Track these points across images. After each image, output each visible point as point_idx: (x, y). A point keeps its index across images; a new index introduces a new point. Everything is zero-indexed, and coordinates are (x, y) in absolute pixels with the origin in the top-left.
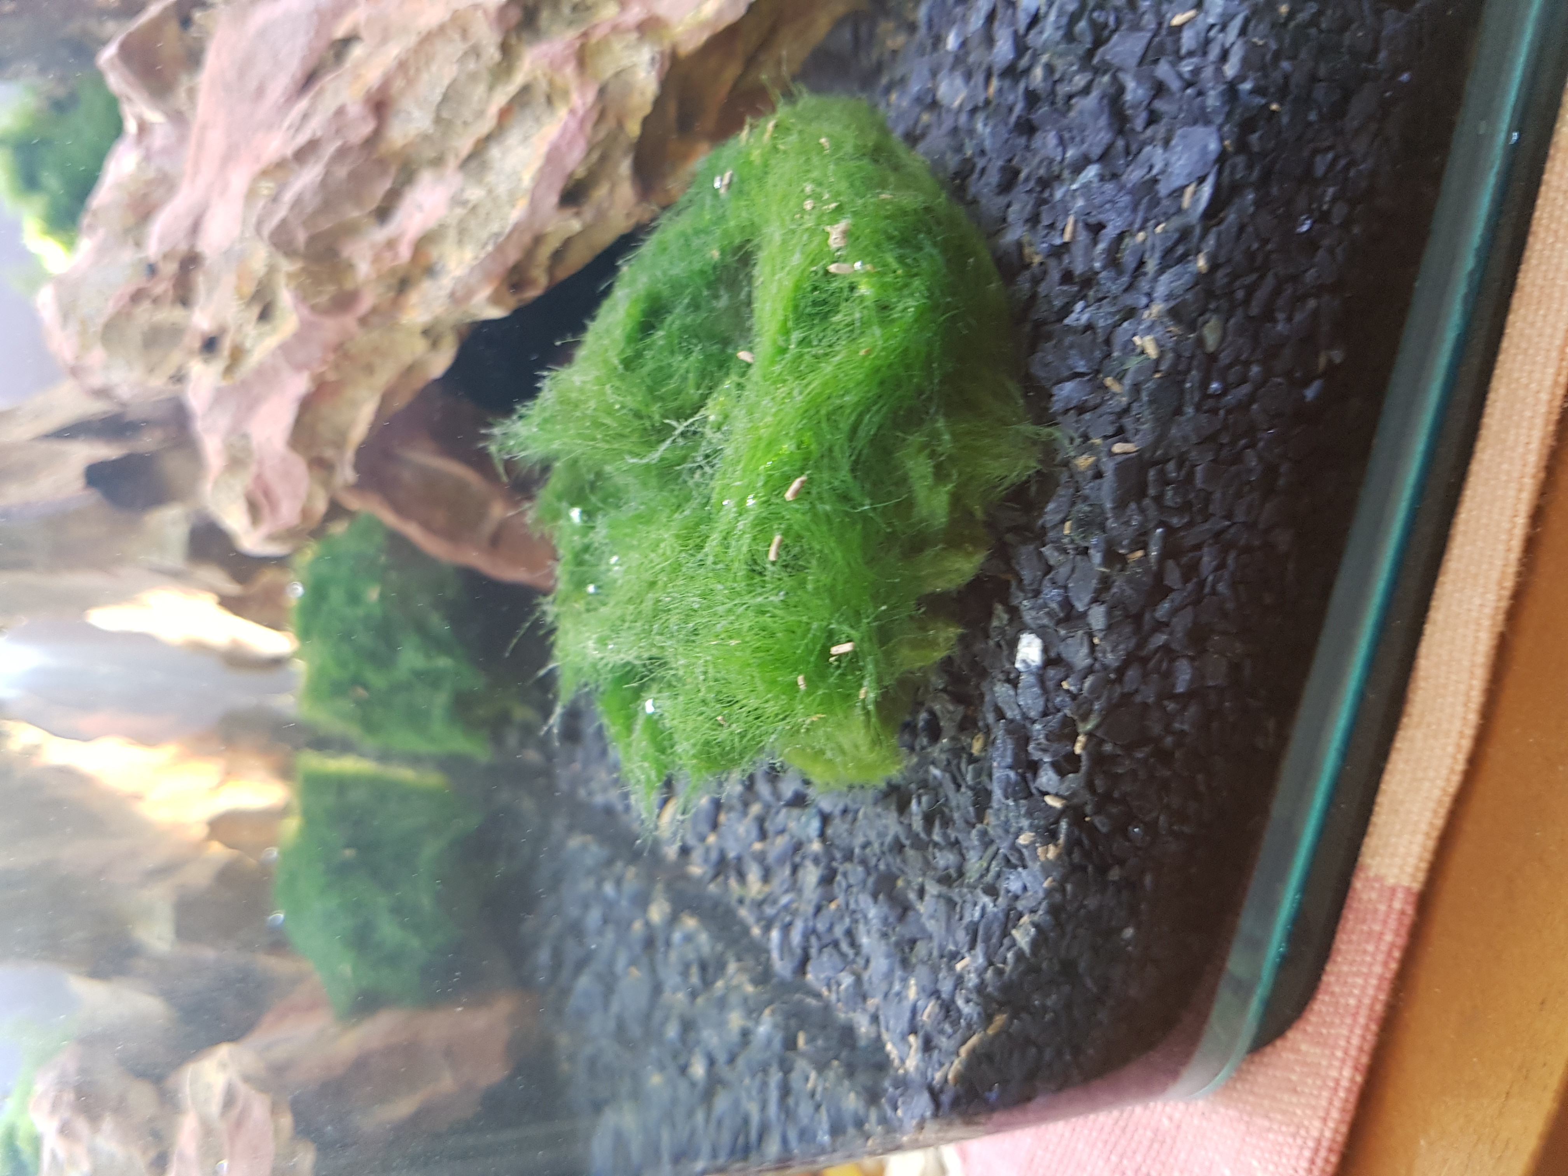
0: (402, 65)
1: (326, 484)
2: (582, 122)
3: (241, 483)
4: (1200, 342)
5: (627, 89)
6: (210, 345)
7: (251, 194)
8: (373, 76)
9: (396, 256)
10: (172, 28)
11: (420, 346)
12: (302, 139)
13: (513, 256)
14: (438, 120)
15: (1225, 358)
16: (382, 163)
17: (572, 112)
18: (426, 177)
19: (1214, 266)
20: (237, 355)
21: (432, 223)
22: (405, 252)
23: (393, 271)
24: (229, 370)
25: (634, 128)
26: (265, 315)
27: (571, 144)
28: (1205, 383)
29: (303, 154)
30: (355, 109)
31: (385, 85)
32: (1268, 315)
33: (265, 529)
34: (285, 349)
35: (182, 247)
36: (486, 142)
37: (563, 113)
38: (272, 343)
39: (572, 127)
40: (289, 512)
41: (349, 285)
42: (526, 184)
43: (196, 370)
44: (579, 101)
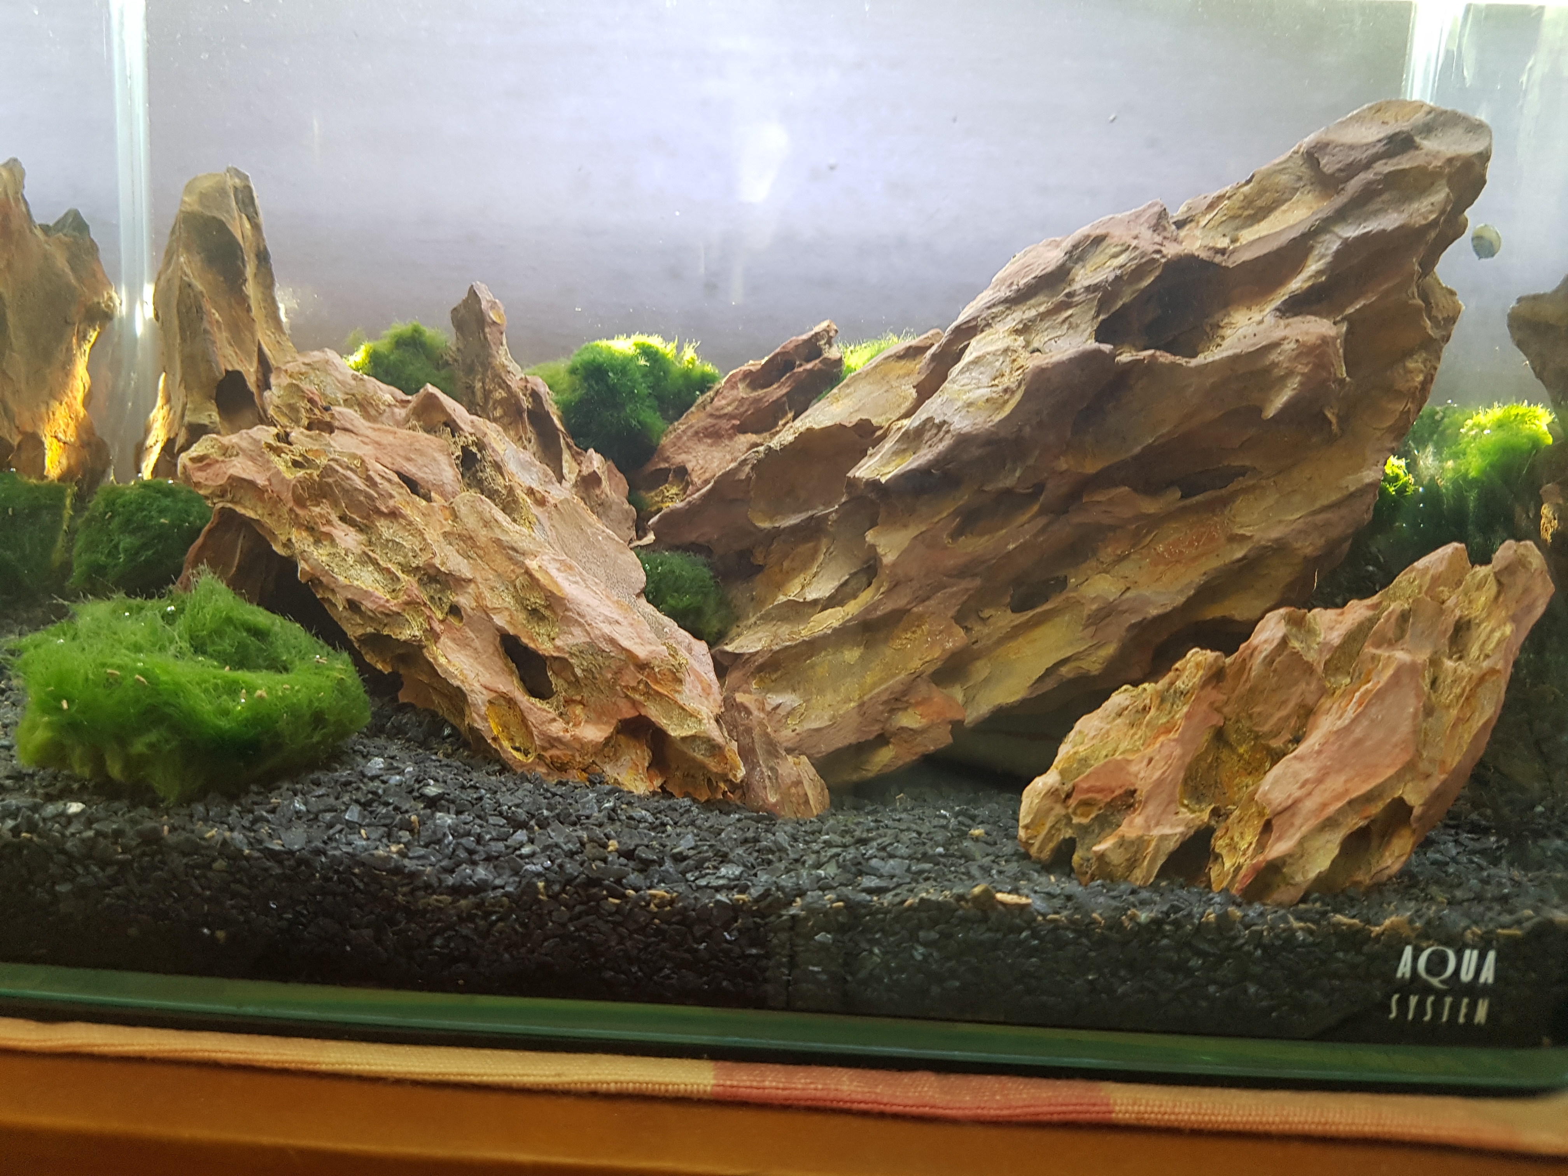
0: (410, 523)
1: (213, 495)
2: (383, 606)
3: (214, 454)
4: (214, 860)
5: (401, 626)
6: (284, 438)
7: (354, 456)
8: (407, 511)
9: (323, 525)
10: (443, 419)
11: (283, 538)
12: (378, 479)
13: (324, 579)
14: (387, 541)
15: (210, 874)
16: (368, 517)
17: (388, 601)
18: (362, 537)
19: (247, 858)
20: (278, 451)
21: (338, 541)
22: (325, 529)
23: (316, 523)
24: (270, 447)
25: (386, 632)
26: (296, 464)
27: (374, 602)
28: (197, 866)
29: (369, 480)
30: (391, 503)
31: (404, 517)
32: (234, 895)
33: (189, 464)
34: (279, 472)
35: (336, 424)
36: (375, 563)
37: (388, 597)
38: (282, 468)
39: (382, 602)
40: (198, 476)
41: (308, 503)
42: (356, 583)
43: (274, 430)
44: (394, 605)
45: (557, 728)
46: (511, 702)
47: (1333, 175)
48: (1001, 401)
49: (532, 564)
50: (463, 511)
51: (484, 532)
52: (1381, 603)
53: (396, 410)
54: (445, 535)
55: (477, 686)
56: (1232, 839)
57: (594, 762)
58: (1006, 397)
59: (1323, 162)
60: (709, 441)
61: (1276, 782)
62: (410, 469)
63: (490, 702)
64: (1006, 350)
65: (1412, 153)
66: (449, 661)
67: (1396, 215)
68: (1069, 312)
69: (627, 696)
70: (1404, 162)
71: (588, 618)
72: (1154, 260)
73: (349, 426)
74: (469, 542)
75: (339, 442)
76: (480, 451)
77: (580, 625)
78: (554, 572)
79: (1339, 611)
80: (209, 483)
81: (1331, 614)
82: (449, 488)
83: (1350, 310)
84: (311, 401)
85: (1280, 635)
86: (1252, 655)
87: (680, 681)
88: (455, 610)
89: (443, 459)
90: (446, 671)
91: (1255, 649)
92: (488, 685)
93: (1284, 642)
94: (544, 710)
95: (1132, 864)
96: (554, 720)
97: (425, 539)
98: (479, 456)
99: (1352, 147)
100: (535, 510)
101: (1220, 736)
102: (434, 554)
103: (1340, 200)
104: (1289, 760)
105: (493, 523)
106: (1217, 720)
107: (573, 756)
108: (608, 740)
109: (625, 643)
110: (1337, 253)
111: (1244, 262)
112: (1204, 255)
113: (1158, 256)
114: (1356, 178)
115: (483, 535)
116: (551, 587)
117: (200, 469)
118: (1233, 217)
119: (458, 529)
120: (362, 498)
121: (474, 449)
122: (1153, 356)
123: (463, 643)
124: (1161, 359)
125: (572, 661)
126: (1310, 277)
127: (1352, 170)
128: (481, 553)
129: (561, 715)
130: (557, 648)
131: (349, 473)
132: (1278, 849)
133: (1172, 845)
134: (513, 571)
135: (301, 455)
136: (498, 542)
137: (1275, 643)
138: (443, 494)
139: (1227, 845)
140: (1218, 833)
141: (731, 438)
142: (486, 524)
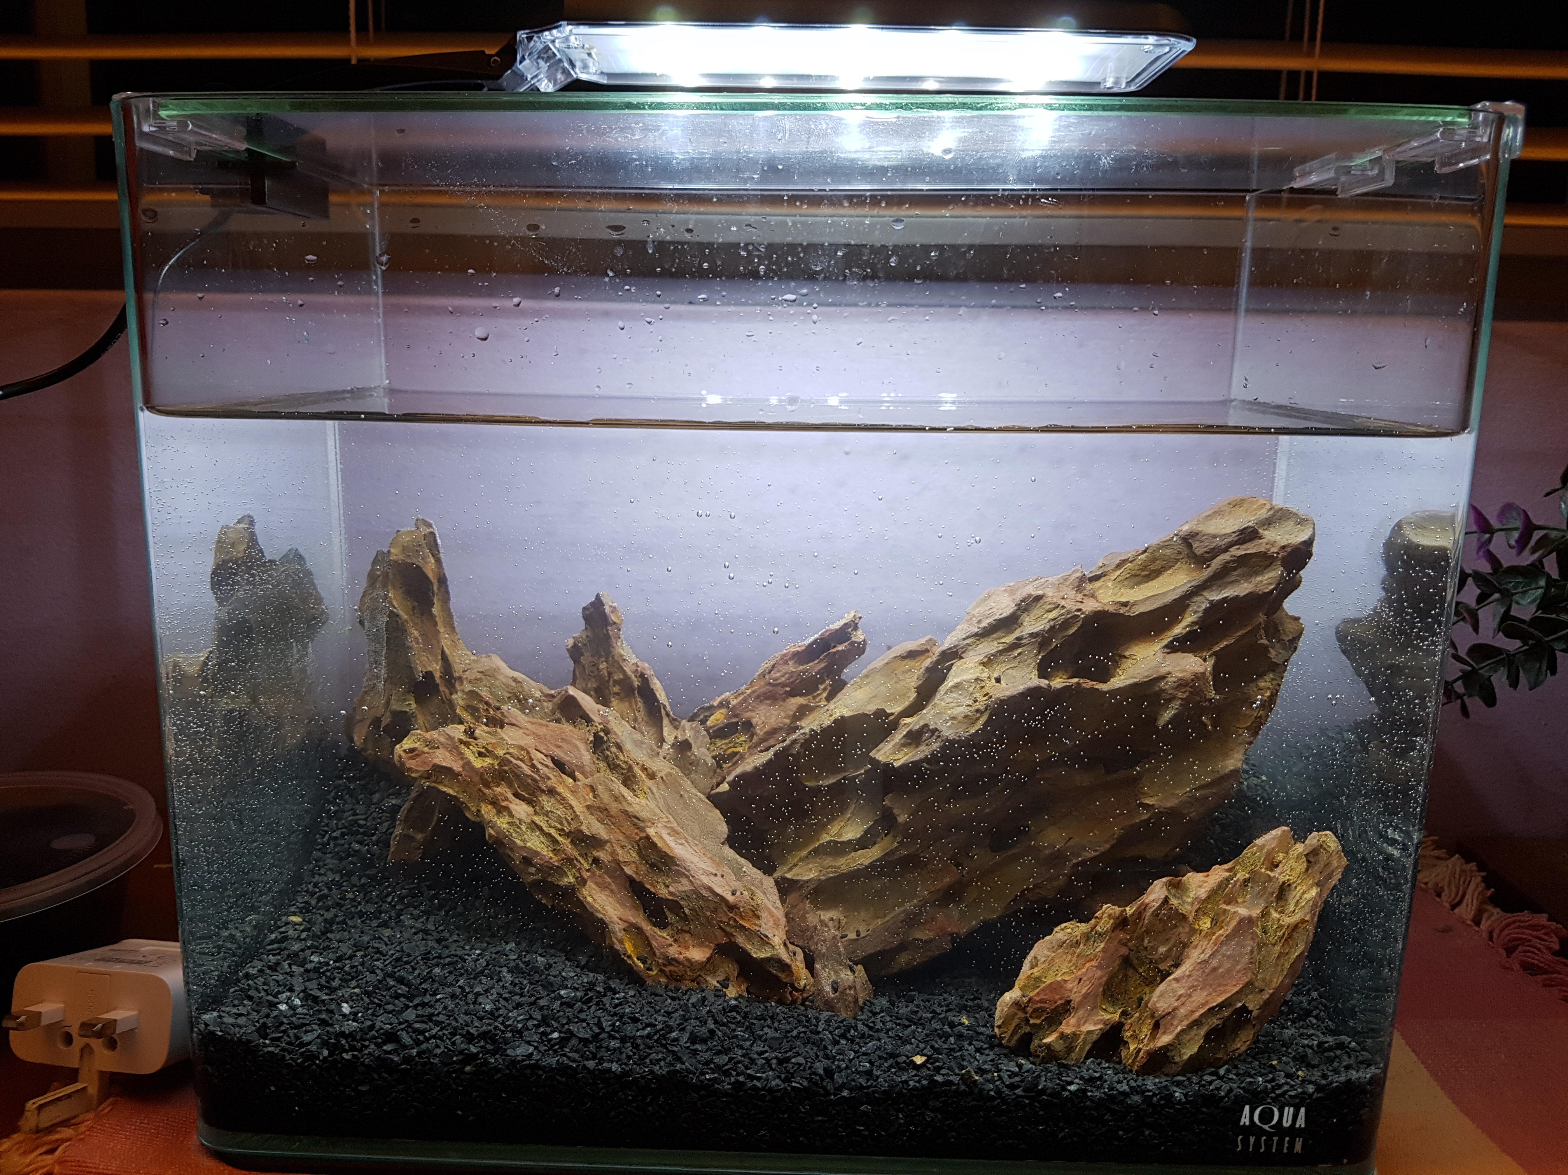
2: (547, 862)
6: (470, 733)
20: (468, 745)
22: (504, 804)
23: (498, 799)
26: (480, 754)
35: (506, 720)
36: (540, 829)
37: (551, 855)
38: (472, 758)
39: (547, 859)
40: (411, 764)
41: (492, 785)
42: (529, 844)
43: (462, 728)
44: (555, 860)
45: (673, 951)
46: (640, 930)
47: (1202, 555)
48: (974, 718)
49: (651, 832)
50: (600, 789)
51: (615, 805)
52: (1234, 867)
53: (545, 704)
54: (588, 807)
55: (616, 919)
56: (1134, 1031)
57: (700, 975)
58: (978, 715)
59: (1194, 546)
60: (769, 702)
61: (1162, 995)
62: (558, 753)
63: (624, 930)
64: (977, 679)
65: (1256, 542)
66: (594, 900)
67: (1246, 585)
68: (1020, 650)
69: (721, 928)
70: (1251, 548)
71: (692, 872)
72: (1078, 616)
73: (514, 722)
74: (605, 813)
75: (510, 735)
76: (606, 735)
77: (687, 877)
78: (667, 837)
79: (1206, 874)
80: (420, 769)
81: (1200, 876)
82: (588, 769)
83: (1217, 648)
84: (487, 703)
85: (1163, 897)
86: (1145, 909)
87: (758, 917)
88: (596, 861)
89: (582, 747)
90: (592, 907)
91: (1147, 905)
92: (623, 917)
93: (1166, 900)
94: (663, 937)
95: (1070, 1049)
96: (671, 945)
97: (574, 812)
98: (605, 738)
99: (1215, 536)
100: (649, 783)
101: (1126, 962)
102: (582, 823)
103: (1207, 573)
104: (1170, 981)
105: (621, 798)
106: (1124, 951)
107: (685, 971)
108: (709, 959)
109: (719, 890)
110: (1206, 610)
111: (1141, 614)
112: (1112, 609)
113: (1079, 613)
114: (1219, 558)
115: (614, 807)
116: (665, 849)
117: (411, 758)
118: (1135, 576)
119: (597, 803)
120: (529, 781)
121: (602, 734)
122: (1078, 683)
123: (603, 886)
124: (1085, 685)
125: (682, 903)
126: (1188, 626)
127: (1215, 552)
128: (613, 820)
129: (676, 941)
130: (671, 893)
131: (519, 763)
132: (1164, 1039)
133: (1095, 1037)
134: (636, 834)
135: (484, 747)
136: (625, 812)
137: (1160, 902)
138: (582, 773)
139: (1132, 1035)
140: (1126, 1027)
141: (784, 700)
142: (616, 799)
